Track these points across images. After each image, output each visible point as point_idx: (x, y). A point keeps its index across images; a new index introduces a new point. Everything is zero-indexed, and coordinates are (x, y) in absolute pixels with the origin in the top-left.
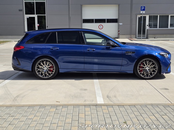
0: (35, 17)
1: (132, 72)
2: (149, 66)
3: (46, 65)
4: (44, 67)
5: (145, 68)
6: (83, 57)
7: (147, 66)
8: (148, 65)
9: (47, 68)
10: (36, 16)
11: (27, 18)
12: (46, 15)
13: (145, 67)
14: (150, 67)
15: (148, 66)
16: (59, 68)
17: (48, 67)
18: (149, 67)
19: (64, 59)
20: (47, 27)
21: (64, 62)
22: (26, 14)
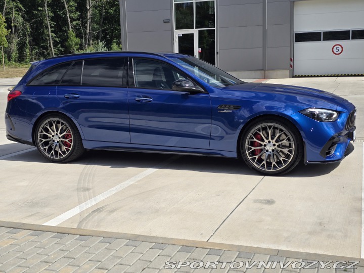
0: (193, 34)
1: (235, 155)
2: (273, 142)
3: (57, 131)
4: (53, 136)
5: (265, 145)
6: (127, 116)
7: (269, 142)
8: (270, 139)
9: (60, 138)
10: (195, 32)
11: (179, 36)
12: (215, 28)
13: (263, 144)
14: (277, 144)
15: (271, 141)
16: (81, 140)
17: (61, 136)
18: (274, 145)
19: (89, 119)
20: (217, 53)
21: (90, 126)
22: (177, 28)
